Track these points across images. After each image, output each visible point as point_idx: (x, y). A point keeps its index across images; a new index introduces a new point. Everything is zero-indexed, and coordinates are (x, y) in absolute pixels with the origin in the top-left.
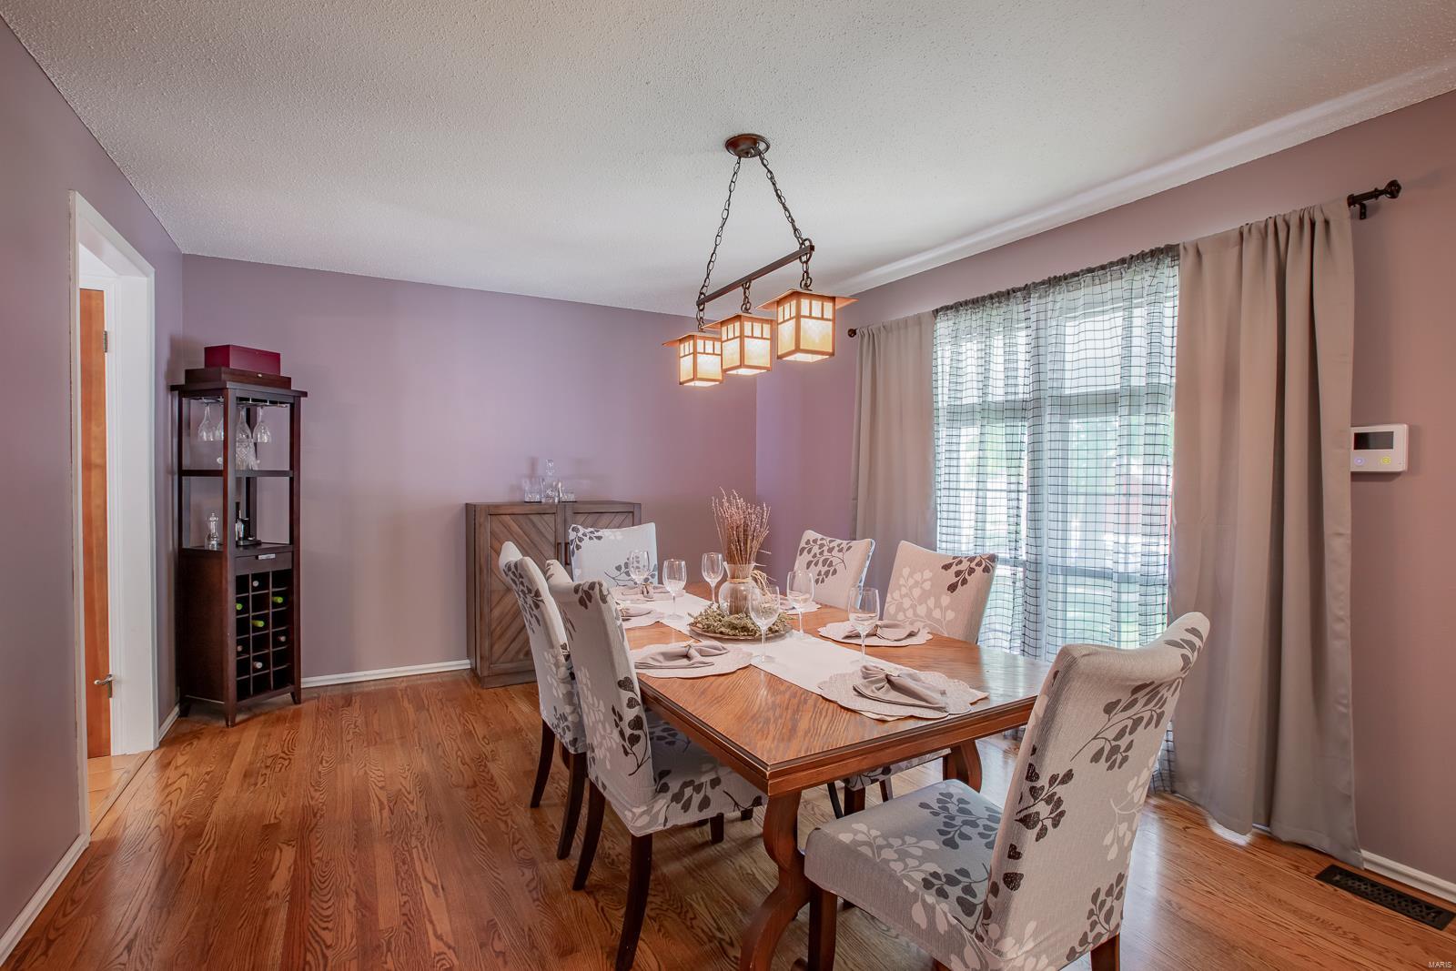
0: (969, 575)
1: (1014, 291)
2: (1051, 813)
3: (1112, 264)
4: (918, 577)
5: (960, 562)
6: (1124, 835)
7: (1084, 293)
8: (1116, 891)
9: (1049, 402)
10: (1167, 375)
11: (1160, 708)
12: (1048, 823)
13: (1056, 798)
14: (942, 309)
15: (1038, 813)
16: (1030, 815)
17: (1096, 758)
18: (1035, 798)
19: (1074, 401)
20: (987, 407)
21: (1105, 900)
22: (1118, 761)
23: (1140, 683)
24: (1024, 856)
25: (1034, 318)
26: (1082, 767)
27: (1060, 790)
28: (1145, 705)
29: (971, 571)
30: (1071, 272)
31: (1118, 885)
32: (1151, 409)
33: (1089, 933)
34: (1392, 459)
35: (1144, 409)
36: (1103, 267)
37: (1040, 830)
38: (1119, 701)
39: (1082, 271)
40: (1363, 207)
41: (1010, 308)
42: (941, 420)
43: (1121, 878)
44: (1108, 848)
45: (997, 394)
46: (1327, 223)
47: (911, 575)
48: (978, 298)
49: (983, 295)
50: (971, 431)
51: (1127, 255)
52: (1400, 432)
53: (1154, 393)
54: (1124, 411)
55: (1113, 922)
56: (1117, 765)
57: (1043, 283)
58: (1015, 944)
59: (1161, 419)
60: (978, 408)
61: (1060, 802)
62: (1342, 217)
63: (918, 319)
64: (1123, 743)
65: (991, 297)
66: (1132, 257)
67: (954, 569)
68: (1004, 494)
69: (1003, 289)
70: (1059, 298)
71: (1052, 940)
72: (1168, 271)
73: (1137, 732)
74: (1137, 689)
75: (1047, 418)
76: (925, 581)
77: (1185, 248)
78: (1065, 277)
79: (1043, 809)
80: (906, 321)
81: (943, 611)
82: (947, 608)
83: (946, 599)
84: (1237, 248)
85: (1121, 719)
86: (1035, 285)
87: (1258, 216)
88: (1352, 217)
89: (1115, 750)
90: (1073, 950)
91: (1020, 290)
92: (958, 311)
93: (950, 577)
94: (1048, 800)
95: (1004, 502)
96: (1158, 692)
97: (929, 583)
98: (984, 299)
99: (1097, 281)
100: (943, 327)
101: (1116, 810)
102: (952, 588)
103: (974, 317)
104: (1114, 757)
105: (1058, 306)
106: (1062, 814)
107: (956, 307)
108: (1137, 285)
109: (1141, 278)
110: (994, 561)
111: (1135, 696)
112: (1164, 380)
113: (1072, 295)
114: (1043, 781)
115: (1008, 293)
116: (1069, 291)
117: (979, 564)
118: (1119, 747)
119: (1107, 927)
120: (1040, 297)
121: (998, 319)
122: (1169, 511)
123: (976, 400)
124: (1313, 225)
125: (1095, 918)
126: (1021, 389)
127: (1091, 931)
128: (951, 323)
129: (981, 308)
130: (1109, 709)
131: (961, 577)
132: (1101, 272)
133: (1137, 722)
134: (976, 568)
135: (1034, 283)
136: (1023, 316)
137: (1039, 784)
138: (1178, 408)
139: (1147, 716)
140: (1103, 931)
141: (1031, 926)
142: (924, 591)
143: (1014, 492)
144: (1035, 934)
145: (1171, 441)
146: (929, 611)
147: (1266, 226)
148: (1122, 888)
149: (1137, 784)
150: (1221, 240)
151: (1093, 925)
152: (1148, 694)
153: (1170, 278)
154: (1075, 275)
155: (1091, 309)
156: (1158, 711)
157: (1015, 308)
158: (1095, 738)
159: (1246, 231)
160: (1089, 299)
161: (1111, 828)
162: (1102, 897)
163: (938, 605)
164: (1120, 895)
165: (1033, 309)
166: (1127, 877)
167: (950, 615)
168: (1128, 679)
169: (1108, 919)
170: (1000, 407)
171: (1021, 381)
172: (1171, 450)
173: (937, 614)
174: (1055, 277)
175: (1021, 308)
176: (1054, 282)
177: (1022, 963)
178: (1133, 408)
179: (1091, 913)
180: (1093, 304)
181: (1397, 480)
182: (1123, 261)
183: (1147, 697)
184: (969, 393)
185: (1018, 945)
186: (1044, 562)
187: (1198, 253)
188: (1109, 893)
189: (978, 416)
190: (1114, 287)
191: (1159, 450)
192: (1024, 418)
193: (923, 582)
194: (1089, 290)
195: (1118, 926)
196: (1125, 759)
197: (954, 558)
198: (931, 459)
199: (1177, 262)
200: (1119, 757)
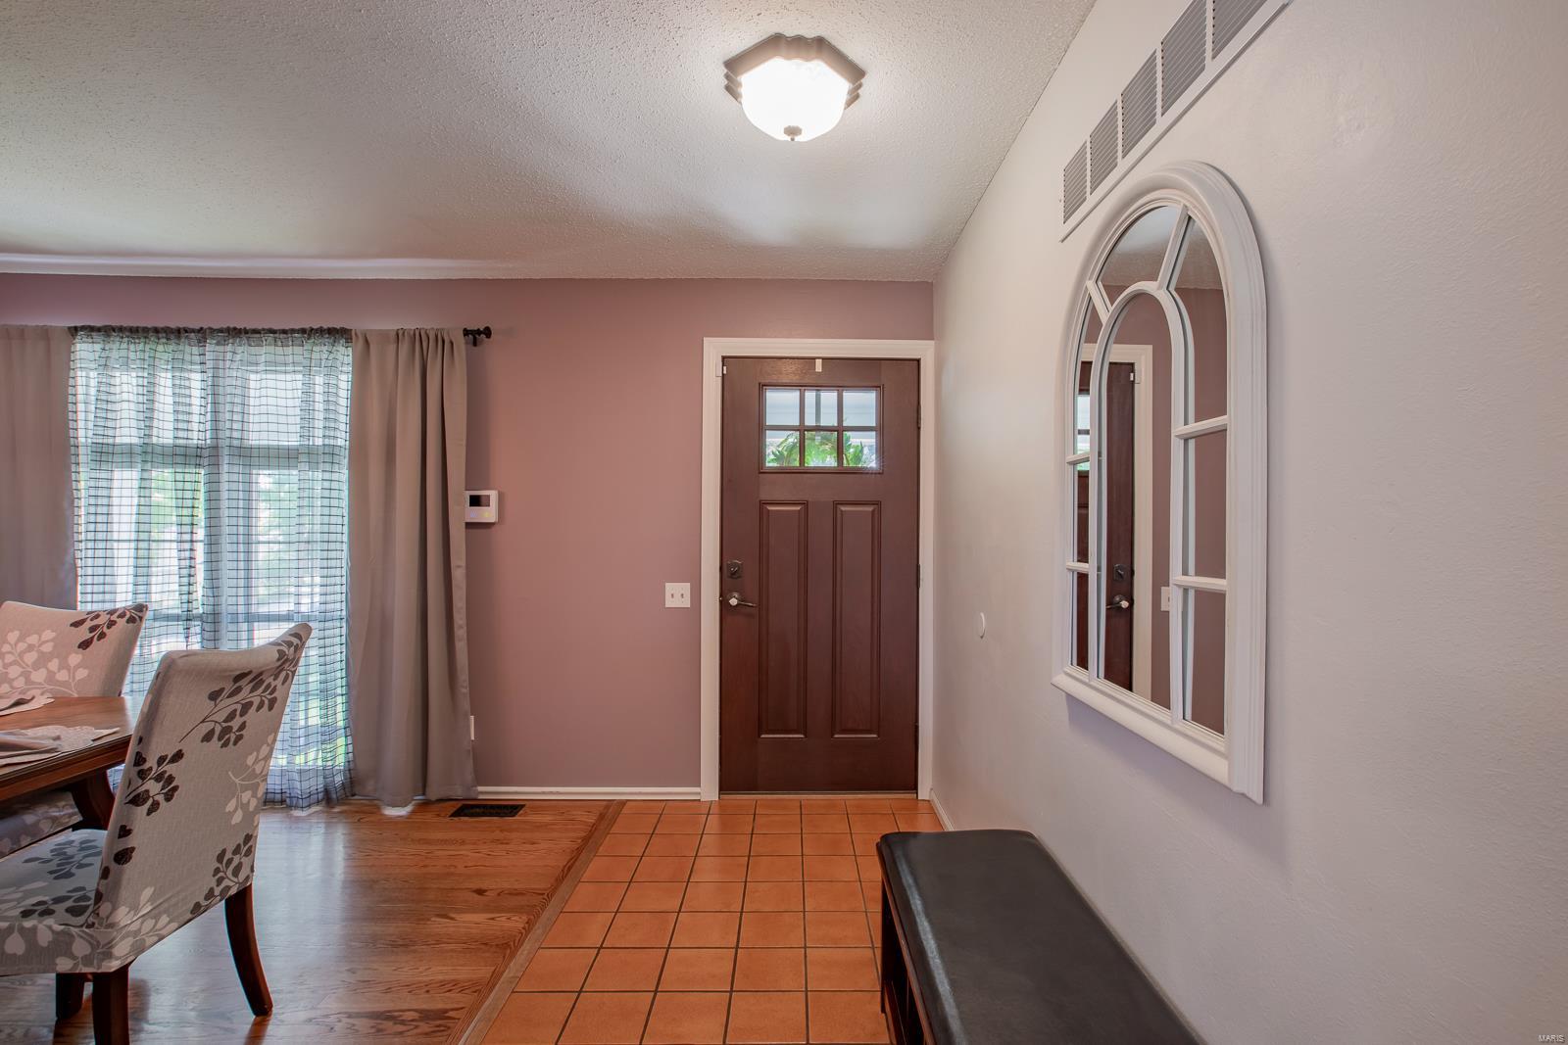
0: (109, 627)
1: (186, 331)
2: (162, 789)
3: (293, 331)
4: (33, 639)
5: (97, 616)
6: (249, 802)
7: (265, 351)
8: (244, 850)
9: (226, 451)
10: (342, 439)
11: (270, 694)
12: (160, 798)
13: (166, 775)
14: (83, 328)
15: (147, 791)
16: (139, 795)
17: (208, 737)
18: (143, 779)
19: (255, 453)
20: (150, 450)
21: (232, 858)
22: (232, 740)
23: (238, 673)
24: (134, 832)
25: (210, 364)
26: (194, 749)
27: (170, 769)
28: (252, 691)
29: (111, 624)
30: (253, 327)
31: (245, 843)
32: (328, 467)
33: (215, 888)
34: (488, 514)
35: (321, 466)
36: (284, 332)
37: (152, 805)
38: (222, 690)
39: (264, 329)
40: (475, 338)
41: (181, 348)
42: (82, 459)
43: (248, 838)
44: (231, 814)
45: (165, 434)
46: (452, 343)
47: (21, 639)
48: (138, 327)
49: (145, 325)
50: (127, 474)
51: (307, 326)
52: (493, 494)
53: (330, 453)
54: (303, 466)
55: (242, 876)
56: (231, 742)
57: (221, 331)
58: (129, 912)
59: (335, 476)
60: (138, 450)
61: (171, 779)
62: (460, 341)
63: (45, 333)
64: (235, 724)
65: (156, 331)
66: (312, 329)
67: (89, 624)
68: (174, 545)
69: (173, 325)
70: (240, 349)
71: (174, 901)
72: (342, 349)
73: (248, 714)
74: (238, 678)
75: (226, 468)
76: (45, 642)
77: (356, 334)
78: (246, 332)
79: (153, 787)
80: (22, 332)
81: (72, 671)
82: (78, 666)
83: (75, 658)
84: (395, 346)
85: (227, 705)
86: (212, 331)
87: (411, 324)
88: (467, 343)
89: (227, 730)
90: (197, 906)
91: (193, 331)
92: (109, 336)
93: (83, 633)
94: (158, 779)
95: (175, 553)
96: (262, 681)
97: (51, 644)
98: (146, 330)
99: (280, 344)
100: (85, 350)
101: (237, 781)
102: (85, 645)
103: (132, 347)
104: (227, 737)
105: (238, 357)
106: (175, 789)
107: (107, 331)
108: (315, 356)
109: (320, 351)
110: (141, 611)
111: (237, 685)
112: (340, 442)
113: (254, 350)
114: (151, 762)
115: (179, 331)
116: (250, 345)
117: (121, 616)
118: (230, 728)
119: (236, 880)
120: (218, 344)
121: (165, 356)
122: (345, 555)
123: (135, 441)
124: (443, 341)
125: (221, 874)
126: (195, 435)
127: (218, 886)
128: (98, 347)
129: (142, 340)
130: (214, 696)
131: (98, 631)
132: (282, 336)
133: (246, 707)
134: (118, 620)
135: (210, 328)
136: (197, 359)
137: (146, 766)
138: (350, 468)
139: (256, 701)
140: (232, 884)
141: (148, 892)
142: (42, 654)
143: (186, 541)
144: (151, 899)
145: (345, 494)
146: (51, 676)
147: (414, 335)
148: (251, 846)
149: (257, 757)
150: (383, 335)
151: (219, 881)
152: (251, 682)
153: (344, 356)
154: (256, 331)
155: (273, 366)
156: (269, 697)
157: (188, 349)
158: (203, 721)
159: (401, 333)
160: (270, 358)
161: (233, 797)
162: (228, 855)
163: (64, 666)
164: (250, 852)
165: (209, 356)
166: (256, 837)
167: (82, 674)
168: (225, 671)
169: (236, 873)
170: (169, 451)
171: (195, 426)
172: (345, 503)
173: (62, 676)
174: (235, 329)
175: (195, 350)
176: (235, 333)
177: (138, 927)
178: (313, 465)
179: (217, 871)
180: (276, 364)
181: (493, 529)
182: (303, 331)
183: (252, 684)
184: (125, 431)
185: (132, 912)
186: (224, 611)
187: (367, 342)
188: (237, 851)
189: (139, 459)
190: (295, 352)
191: (334, 502)
192: (198, 465)
193: (40, 646)
194: (271, 349)
195: (248, 878)
196: (239, 738)
197: (89, 613)
198: (66, 504)
199: (350, 344)
200: (233, 737)
